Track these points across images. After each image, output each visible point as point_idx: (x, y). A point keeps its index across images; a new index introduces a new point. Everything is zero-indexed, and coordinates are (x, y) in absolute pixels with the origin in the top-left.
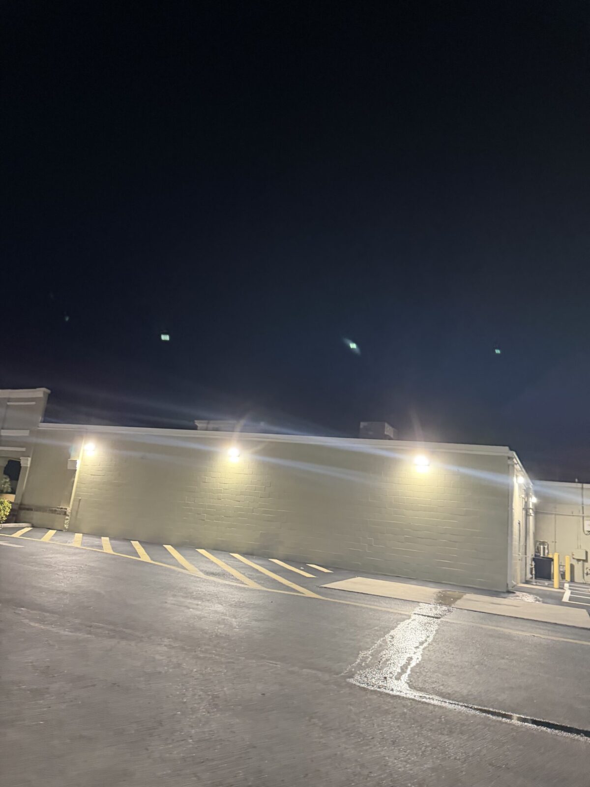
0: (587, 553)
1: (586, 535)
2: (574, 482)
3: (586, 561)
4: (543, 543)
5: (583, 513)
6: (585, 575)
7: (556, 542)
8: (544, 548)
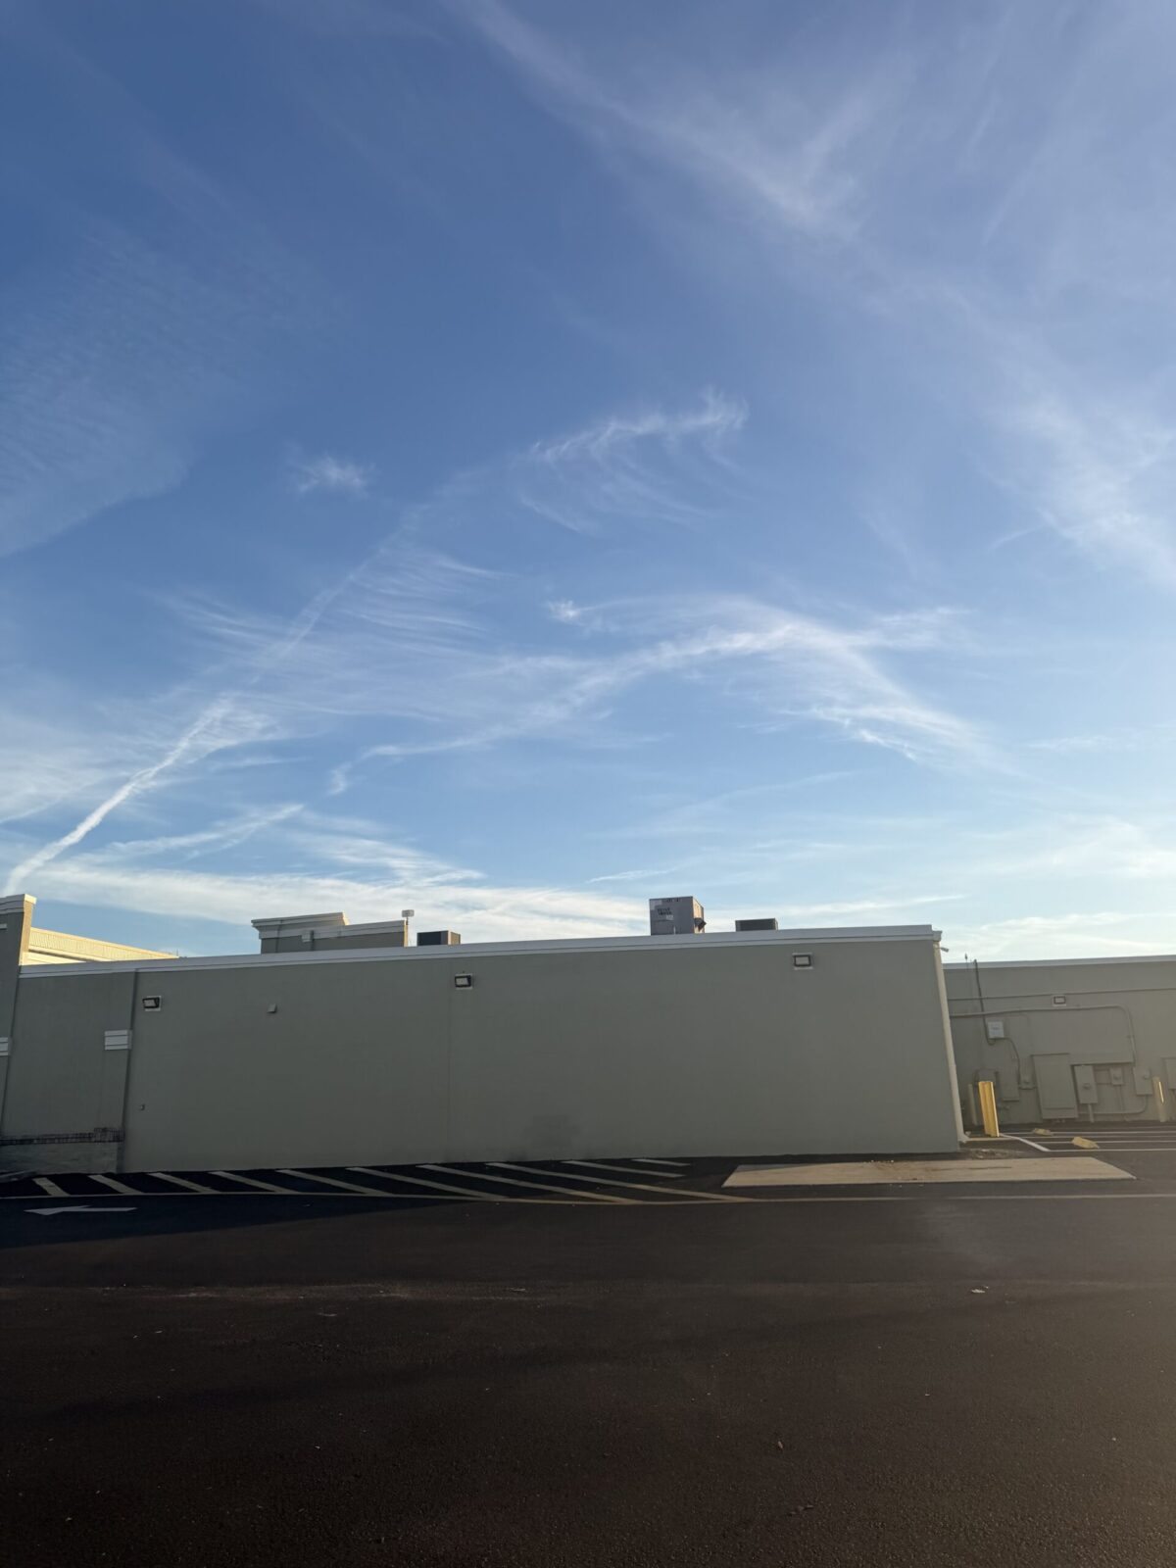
0: (997, 1074)
1: (991, 1044)
5: (983, 1010)
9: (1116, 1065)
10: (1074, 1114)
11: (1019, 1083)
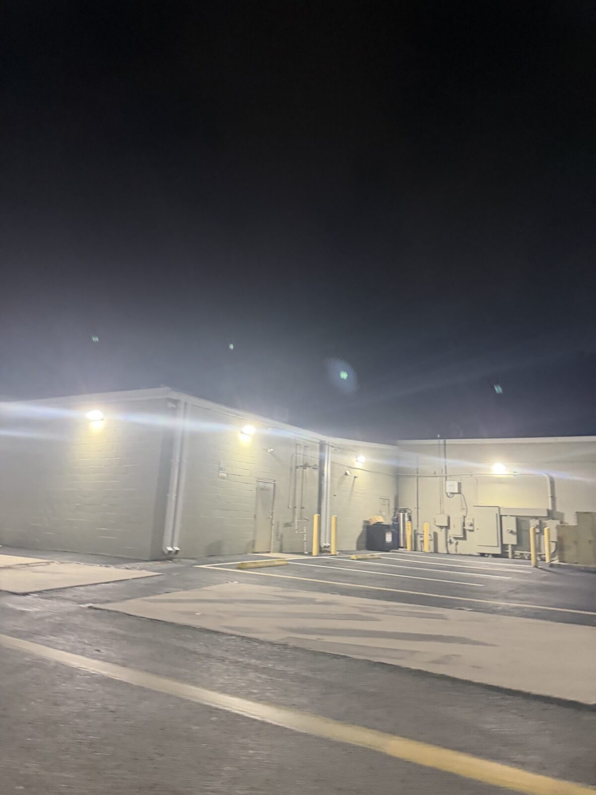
0: (449, 518)
1: (449, 497)
2: (436, 438)
3: (448, 527)
4: (405, 511)
5: (446, 473)
6: (449, 544)
7: (418, 508)
8: (404, 516)
9: (536, 518)
10: (498, 551)
11: (464, 525)
